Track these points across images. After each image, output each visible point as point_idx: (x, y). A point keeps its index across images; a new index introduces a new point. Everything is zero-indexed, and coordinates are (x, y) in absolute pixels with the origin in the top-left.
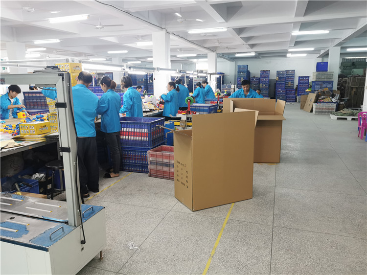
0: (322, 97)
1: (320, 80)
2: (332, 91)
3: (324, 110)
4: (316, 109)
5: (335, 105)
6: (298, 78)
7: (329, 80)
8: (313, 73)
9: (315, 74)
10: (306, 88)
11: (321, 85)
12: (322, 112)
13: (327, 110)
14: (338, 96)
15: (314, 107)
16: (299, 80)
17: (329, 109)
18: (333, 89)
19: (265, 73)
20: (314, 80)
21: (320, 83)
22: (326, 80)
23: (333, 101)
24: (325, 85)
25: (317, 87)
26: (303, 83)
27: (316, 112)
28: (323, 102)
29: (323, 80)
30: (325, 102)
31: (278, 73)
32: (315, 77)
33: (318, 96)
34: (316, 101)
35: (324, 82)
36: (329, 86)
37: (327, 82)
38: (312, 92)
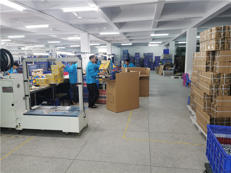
0: (167, 67)
1: (165, 58)
2: (172, 64)
3: (168, 74)
4: (164, 73)
5: (173, 71)
6: (154, 57)
7: (170, 58)
8: (162, 55)
9: (163, 55)
10: (159, 63)
11: (166, 61)
12: (167, 75)
13: (169, 74)
14: (175, 66)
15: (163, 72)
16: (155, 58)
17: (170, 73)
18: (172, 63)
19: (137, 54)
20: (163, 58)
21: (166, 60)
22: (168, 58)
23: (172, 69)
24: (168, 61)
25: (164, 62)
26: (157, 60)
27: (164, 75)
28: (167, 70)
29: (167, 58)
30: (169, 70)
31: (144, 54)
32: (163, 57)
33: (165, 67)
34: (164, 69)
35: (168, 59)
36: (170, 61)
37: (169, 59)
38: (162, 65)
